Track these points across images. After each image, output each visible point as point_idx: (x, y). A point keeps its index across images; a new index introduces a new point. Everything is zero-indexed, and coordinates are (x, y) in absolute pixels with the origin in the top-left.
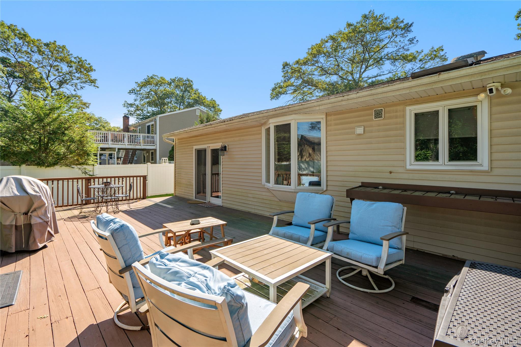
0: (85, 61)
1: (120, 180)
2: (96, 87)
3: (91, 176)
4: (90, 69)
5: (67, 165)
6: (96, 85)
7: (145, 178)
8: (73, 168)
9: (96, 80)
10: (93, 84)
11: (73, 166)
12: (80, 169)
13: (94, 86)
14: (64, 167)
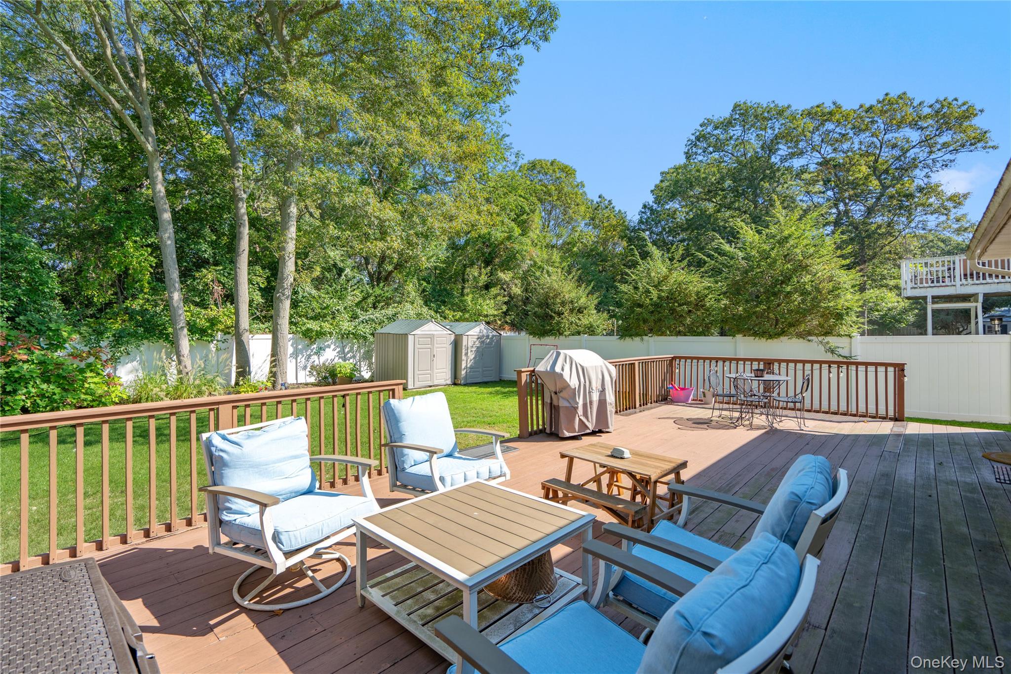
0: (955, 102)
1: (832, 370)
2: (991, 150)
3: (846, 357)
4: (968, 114)
5: (800, 336)
6: (991, 144)
7: (900, 369)
8: (809, 341)
9: (985, 133)
10: (979, 145)
11: (810, 338)
12: (821, 342)
13: (984, 148)
14: (794, 340)
